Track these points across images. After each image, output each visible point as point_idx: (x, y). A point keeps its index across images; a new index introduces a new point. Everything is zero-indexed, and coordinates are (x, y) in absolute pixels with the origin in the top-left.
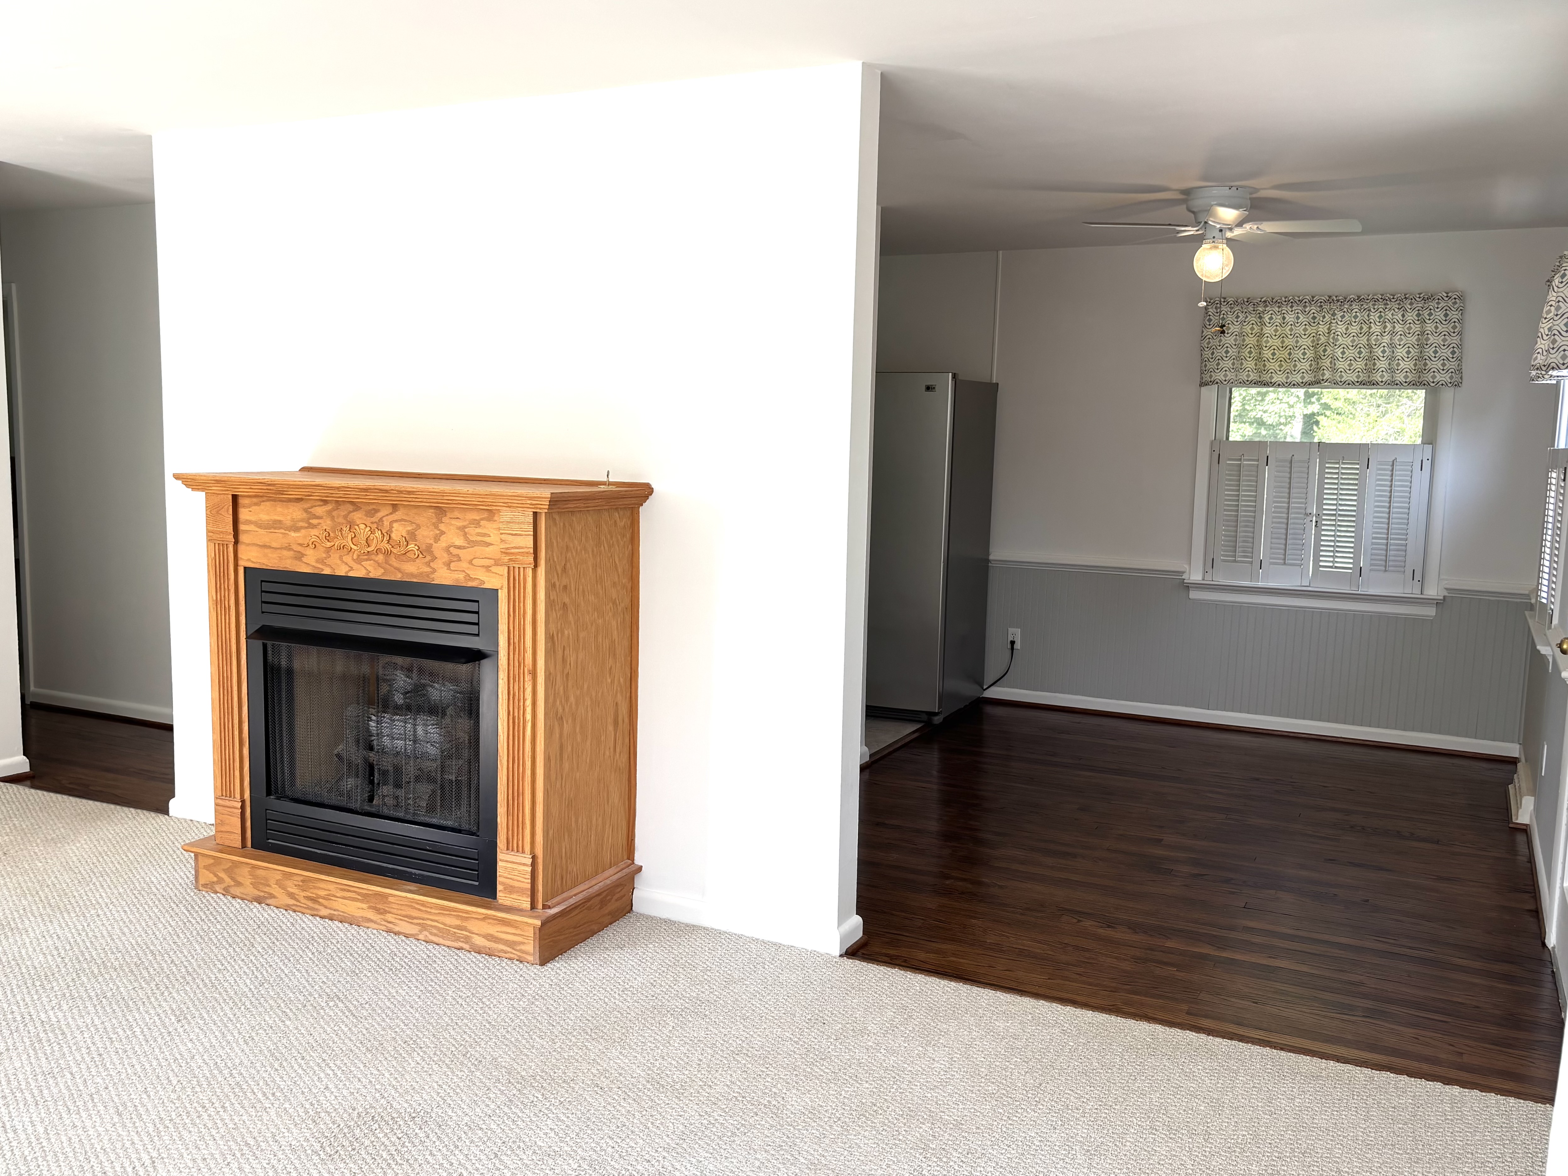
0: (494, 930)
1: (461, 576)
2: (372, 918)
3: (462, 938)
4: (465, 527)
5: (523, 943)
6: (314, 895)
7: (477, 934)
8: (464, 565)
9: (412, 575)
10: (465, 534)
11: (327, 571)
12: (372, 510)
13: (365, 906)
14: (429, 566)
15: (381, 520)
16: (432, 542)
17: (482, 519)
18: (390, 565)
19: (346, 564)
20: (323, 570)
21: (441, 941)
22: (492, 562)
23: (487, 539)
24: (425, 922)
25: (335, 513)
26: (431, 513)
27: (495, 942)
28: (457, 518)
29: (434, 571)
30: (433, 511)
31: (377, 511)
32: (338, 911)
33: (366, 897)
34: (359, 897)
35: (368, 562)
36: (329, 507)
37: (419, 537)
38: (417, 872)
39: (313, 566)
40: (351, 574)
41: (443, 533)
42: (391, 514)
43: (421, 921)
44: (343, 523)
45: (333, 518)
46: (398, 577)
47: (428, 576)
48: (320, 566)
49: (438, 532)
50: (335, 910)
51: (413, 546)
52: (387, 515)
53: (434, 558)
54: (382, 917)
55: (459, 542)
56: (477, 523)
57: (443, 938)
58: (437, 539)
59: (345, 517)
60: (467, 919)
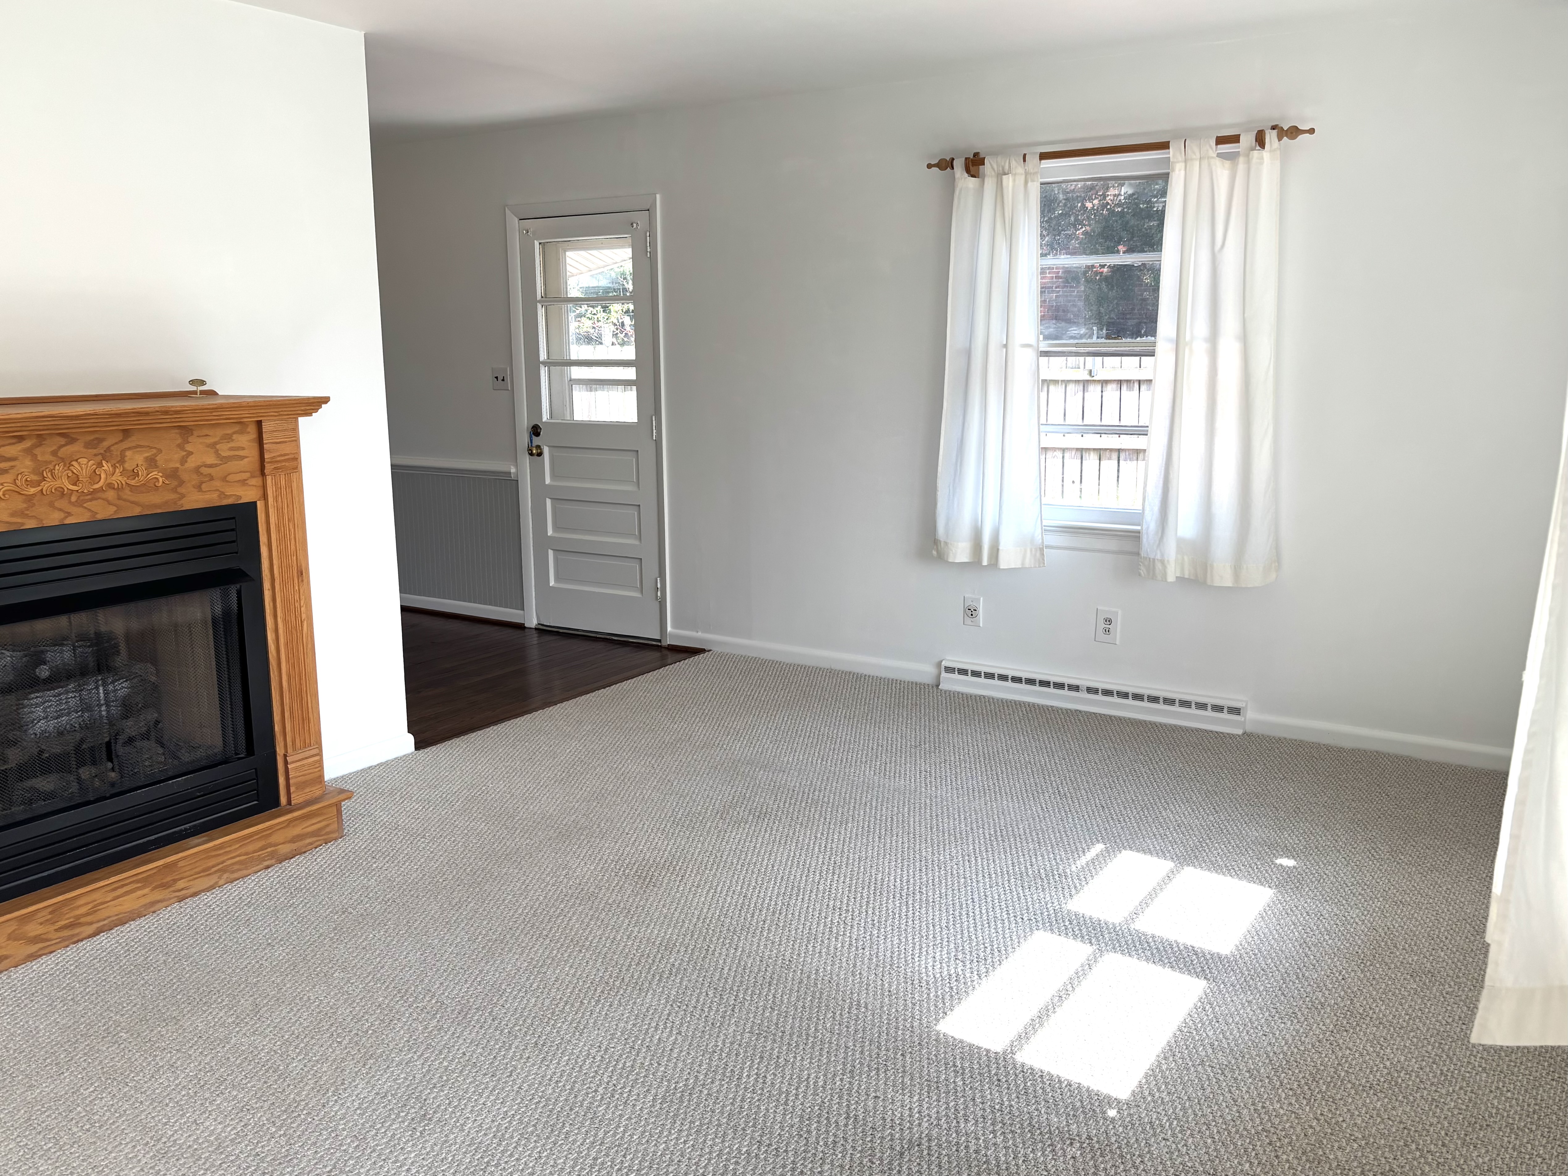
0: (297, 830)
1: (215, 496)
2: (159, 897)
3: (268, 856)
4: (216, 443)
5: (328, 825)
6: (72, 920)
7: (283, 843)
8: (217, 484)
9: (156, 506)
10: (217, 452)
11: (30, 524)
12: (93, 440)
13: (146, 891)
14: (176, 492)
15: (108, 449)
16: (178, 465)
17: (234, 433)
18: (125, 500)
19: (61, 510)
20: (23, 524)
21: (245, 872)
22: (248, 475)
23: (241, 453)
24: (225, 864)
25: (37, 451)
26: (174, 434)
27: (301, 840)
28: (207, 435)
29: (183, 496)
30: (177, 431)
31: (100, 440)
32: (109, 917)
33: (145, 881)
34: (139, 885)
35: (94, 502)
36: (27, 444)
37: (159, 463)
38: (187, 826)
39: (7, 523)
40: (69, 521)
41: (190, 453)
42: (121, 441)
43: (221, 866)
44: (50, 462)
45: (34, 457)
46: (137, 511)
47: (175, 503)
48: (19, 520)
49: (185, 453)
50: (105, 920)
51: (156, 473)
52: (116, 443)
53: (182, 483)
54: (172, 889)
55: (211, 460)
56: (228, 438)
57: (246, 868)
58: (183, 461)
59: (54, 453)
60: (270, 835)
